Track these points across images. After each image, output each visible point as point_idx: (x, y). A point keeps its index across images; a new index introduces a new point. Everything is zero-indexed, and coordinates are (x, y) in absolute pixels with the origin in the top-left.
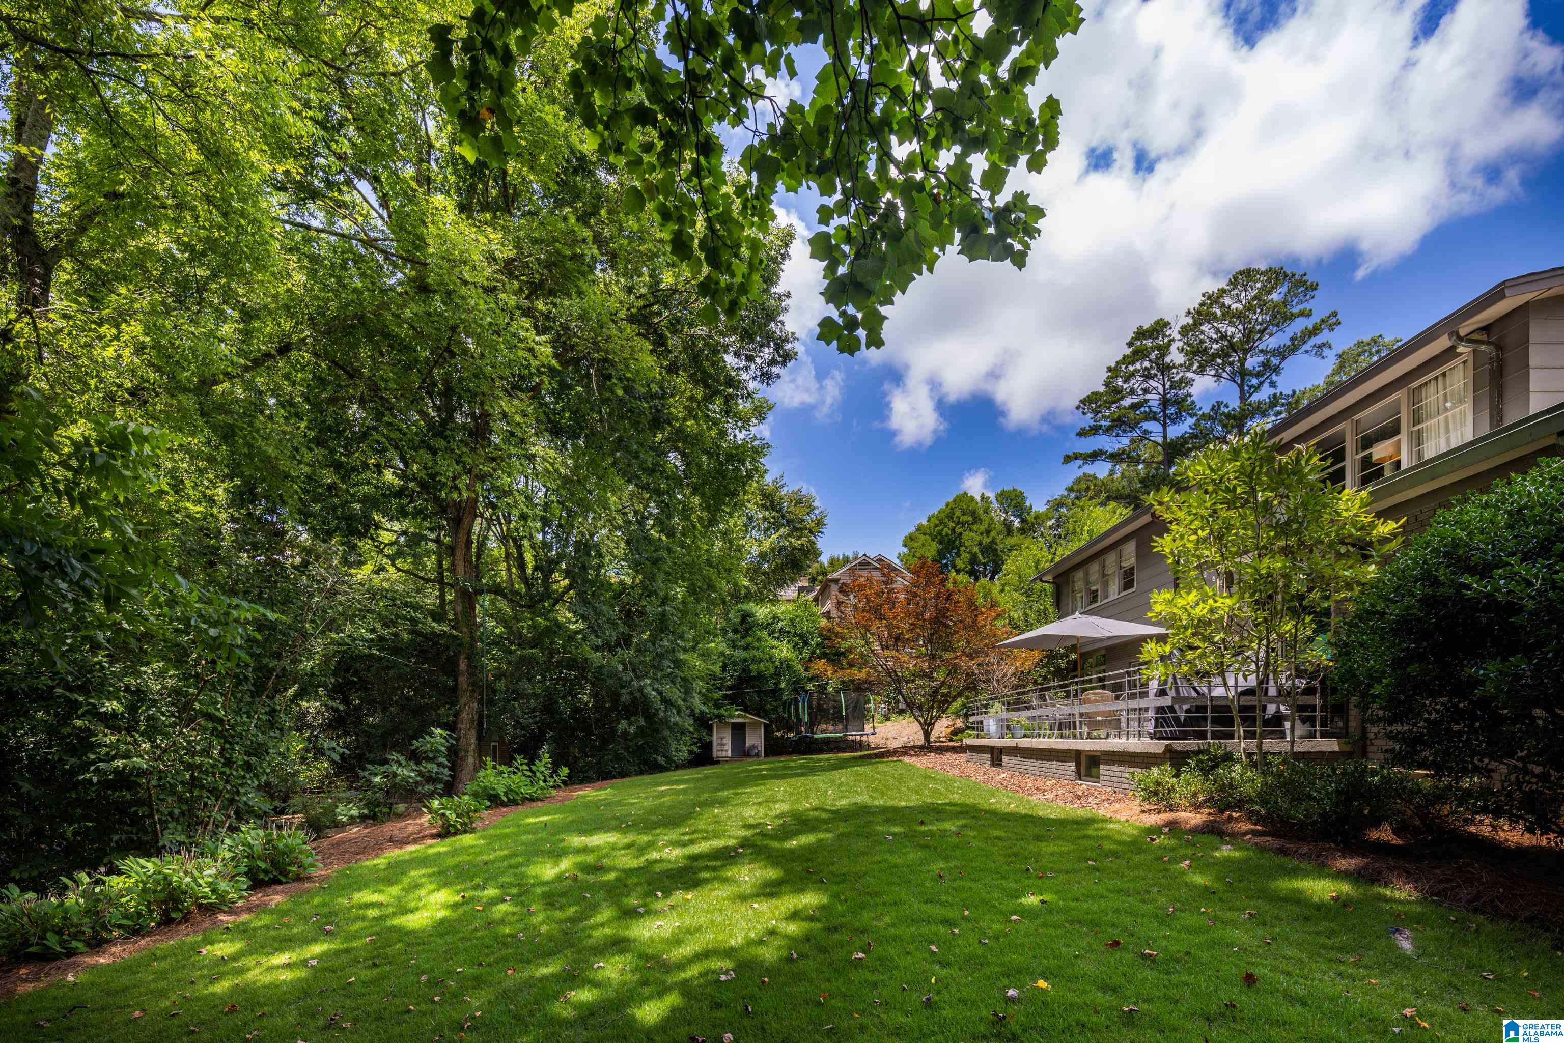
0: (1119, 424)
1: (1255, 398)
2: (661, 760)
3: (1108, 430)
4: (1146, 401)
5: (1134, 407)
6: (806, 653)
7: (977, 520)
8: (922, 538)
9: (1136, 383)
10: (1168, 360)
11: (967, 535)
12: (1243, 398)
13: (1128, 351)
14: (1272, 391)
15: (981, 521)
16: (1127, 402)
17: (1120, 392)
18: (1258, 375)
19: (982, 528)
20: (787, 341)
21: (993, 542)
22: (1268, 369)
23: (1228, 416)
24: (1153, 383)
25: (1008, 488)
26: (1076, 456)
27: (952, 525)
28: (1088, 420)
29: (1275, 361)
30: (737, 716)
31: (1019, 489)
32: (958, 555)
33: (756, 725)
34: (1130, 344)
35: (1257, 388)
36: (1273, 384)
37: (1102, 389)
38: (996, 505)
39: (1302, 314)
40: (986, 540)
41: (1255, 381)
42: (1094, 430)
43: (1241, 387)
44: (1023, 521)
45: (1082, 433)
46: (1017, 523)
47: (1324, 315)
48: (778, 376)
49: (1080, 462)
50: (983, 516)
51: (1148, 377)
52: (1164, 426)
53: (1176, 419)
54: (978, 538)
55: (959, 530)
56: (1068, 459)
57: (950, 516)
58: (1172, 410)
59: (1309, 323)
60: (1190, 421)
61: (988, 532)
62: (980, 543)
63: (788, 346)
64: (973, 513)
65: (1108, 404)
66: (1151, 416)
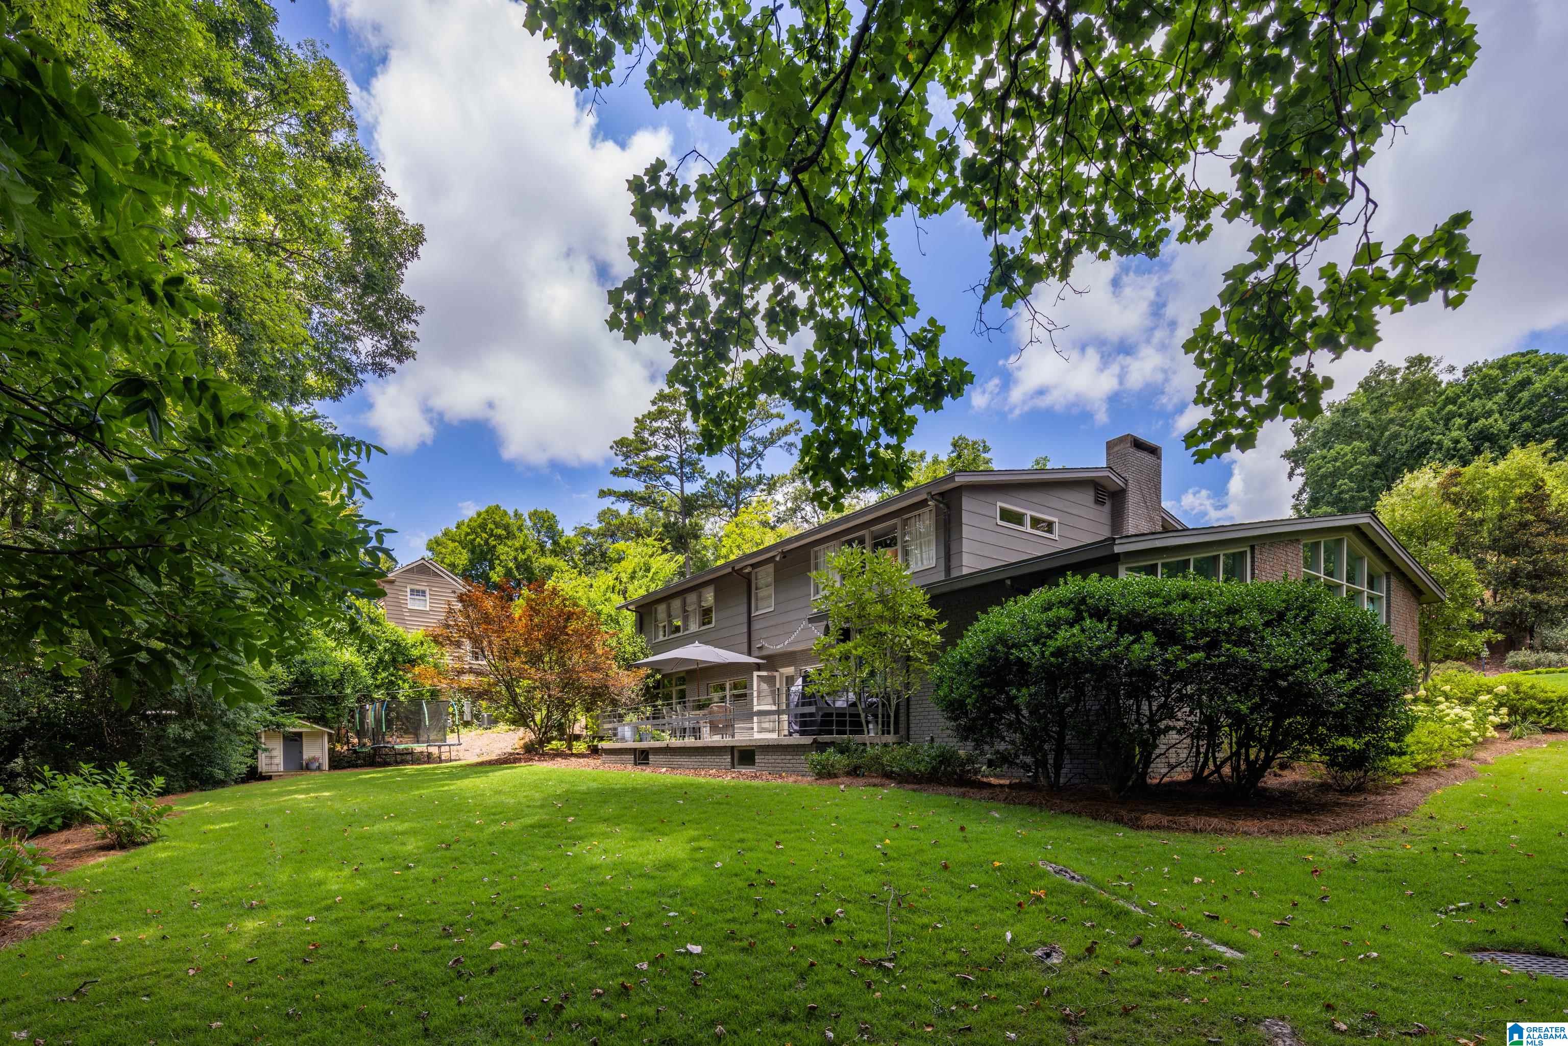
0: (646, 471)
1: (747, 474)
2: (219, 774)
3: (637, 475)
4: (668, 457)
5: (659, 459)
6: (373, 658)
7: (510, 535)
8: (451, 545)
9: (659, 439)
10: (684, 425)
11: (501, 549)
12: (739, 472)
13: (653, 409)
14: (758, 472)
15: (514, 537)
16: (652, 454)
17: (645, 443)
18: (749, 456)
19: (517, 545)
20: (407, 338)
21: (529, 559)
22: (755, 454)
23: (729, 485)
24: (672, 442)
25: (541, 509)
26: (611, 493)
27: (484, 535)
28: (620, 463)
29: (760, 448)
30: (295, 724)
31: (552, 511)
32: (492, 568)
33: (318, 735)
34: (654, 403)
35: (749, 466)
36: (759, 466)
37: (632, 437)
38: (529, 523)
39: (779, 416)
40: (521, 557)
41: (746, 461)
42: (626, 472)
43: (737, 462)
44: (555, 543)
45: (615, 473)
46: (549, 545)
47: (792, 421)
48: (393, 370)
49: (613, 499)
50: (517, 534)
51: (669, 436)
52: (682, 481)
53: (690, 478)
54: (513, 554)
55: (492, 542)
56: (603, 494)
57: (483, 527)
58: (687, 470)
59: (783, 424)
60: (702, 482)
61: (523, 549)
62: (515, 558)
63: (406, 343)
64: (506, 527)
65: (638, 451)
66: (671, 471)
